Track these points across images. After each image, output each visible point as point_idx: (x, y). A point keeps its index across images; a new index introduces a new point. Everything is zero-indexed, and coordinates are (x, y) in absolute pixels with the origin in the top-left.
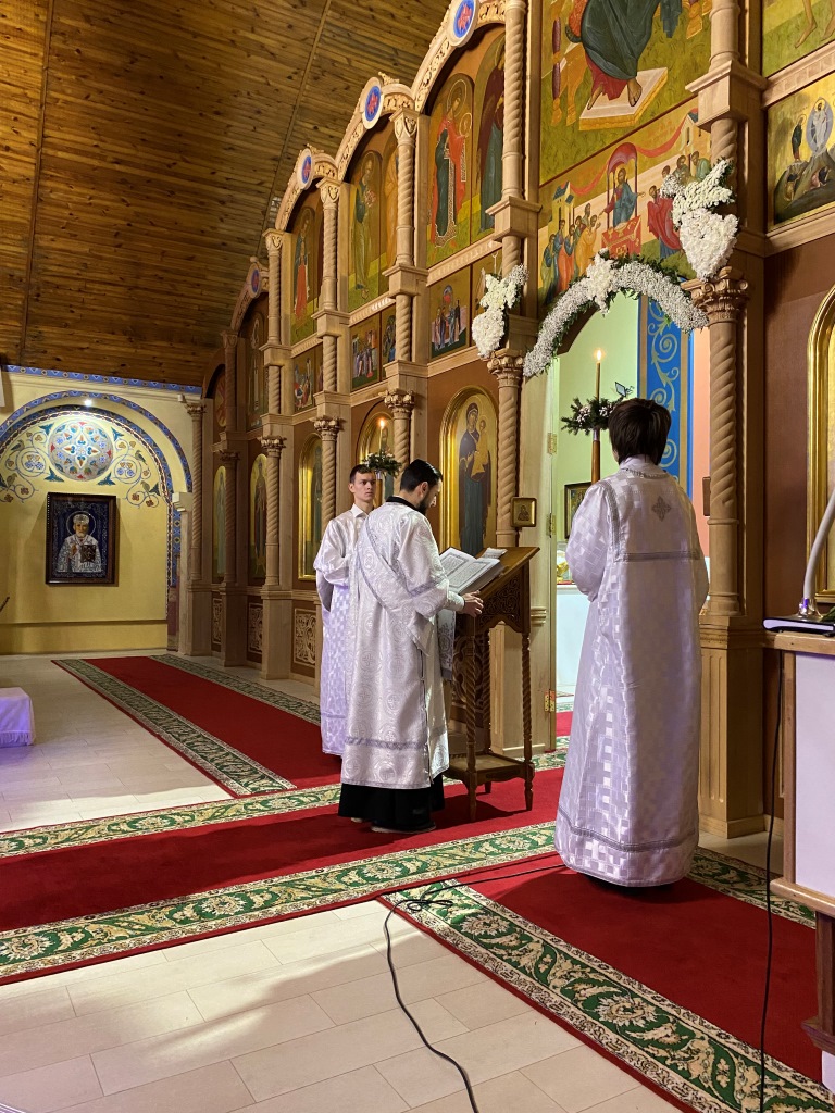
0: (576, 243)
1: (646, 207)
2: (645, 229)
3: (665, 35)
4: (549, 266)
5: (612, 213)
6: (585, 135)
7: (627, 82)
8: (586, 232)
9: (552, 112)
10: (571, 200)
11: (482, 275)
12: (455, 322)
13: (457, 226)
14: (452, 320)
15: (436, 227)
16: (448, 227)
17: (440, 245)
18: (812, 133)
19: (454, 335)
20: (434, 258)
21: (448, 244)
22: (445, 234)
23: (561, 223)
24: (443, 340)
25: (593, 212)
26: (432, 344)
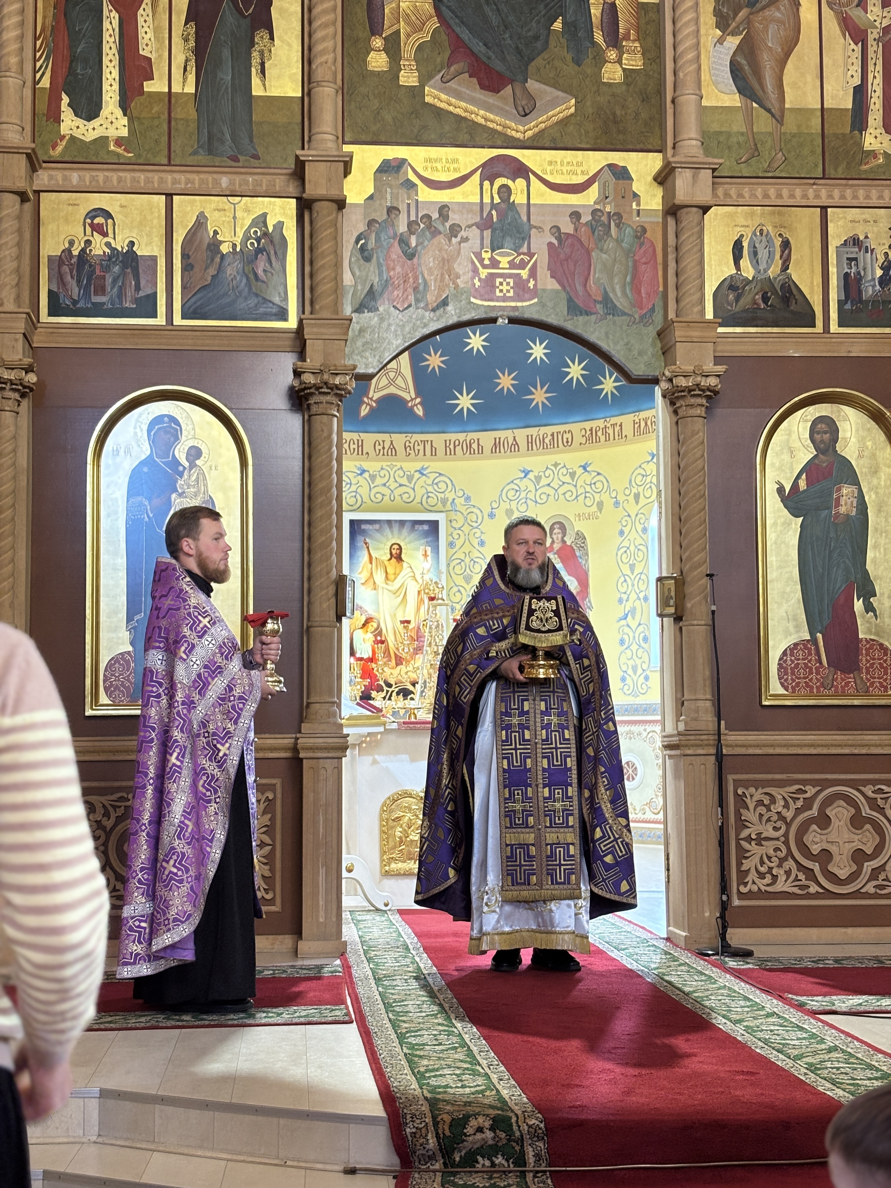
1: (545, 248)
2: (543, 272)
3: (569, 57)
4: (367, 259)
5: (487, 233)
6: (438, 113)
7: (511, 81)
8: (441, 239)
9: (369, 50)
10: (410, 186)
11: (201, 222)
12: (123, 273)
13: (131, 120)
14: (117, 269)
15: (65, 99)
16: (104, 113)
17: (77, 134)
18: (754, 253)
19: (121, 295)
20: (59, 149)
21: (103, 140)
22: (96, 123)
23: (392, 210)
24: (87, 294)
25: (454, 218)
26: (50, 292)
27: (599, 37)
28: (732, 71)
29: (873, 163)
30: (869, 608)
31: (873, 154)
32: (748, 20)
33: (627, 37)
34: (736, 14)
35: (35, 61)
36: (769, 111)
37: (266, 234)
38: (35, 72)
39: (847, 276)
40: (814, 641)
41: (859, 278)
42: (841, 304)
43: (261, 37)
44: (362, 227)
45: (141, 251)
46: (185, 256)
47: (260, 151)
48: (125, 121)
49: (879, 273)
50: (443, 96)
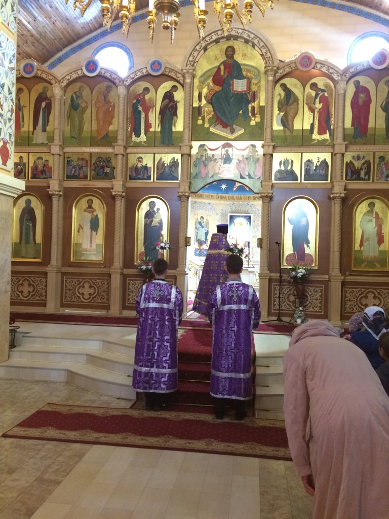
0: (208, 163)
1: (236, 163)
3: (243, 119)
4: (196, 167)
5: (223, 160)
6: (213, 133)
7: (230, 126)
9: (198, 119)
10: (206, 150)
11: (161, 159)
12: (144, 171)
13: (147, 137)
14: (143, 170)
15: (133, 133)
16: (141, 136)
17: (136, 140)
18: (284, 164)
19: (144, 176)
20: (132, 144)
21: (141, 142)
22: (139, 138)
23: (202, 156)
24: (137, 176)
25: (215, 157)
26: (130, 175)
27: (250, 114)
28: (281, 121)
29: (315, 142)
30: (308, 246)
31: (314, 140)
32: (286, 108)
33: (257, 114)
34: (283, 107)
35: (127, 125)
36: (289, 130)
37: (174, 161)
38: (127, 127)
39: (306, 169)
40: (294, 253)
41: (309, 169)
42: (305, 175)
43: (175, 118)
44: (195, 160)
45: (148, 166)
46: (157, 167)
47: (174, 143)
48: (145, 137)
49: (314, 168)
50: (214, 130)
